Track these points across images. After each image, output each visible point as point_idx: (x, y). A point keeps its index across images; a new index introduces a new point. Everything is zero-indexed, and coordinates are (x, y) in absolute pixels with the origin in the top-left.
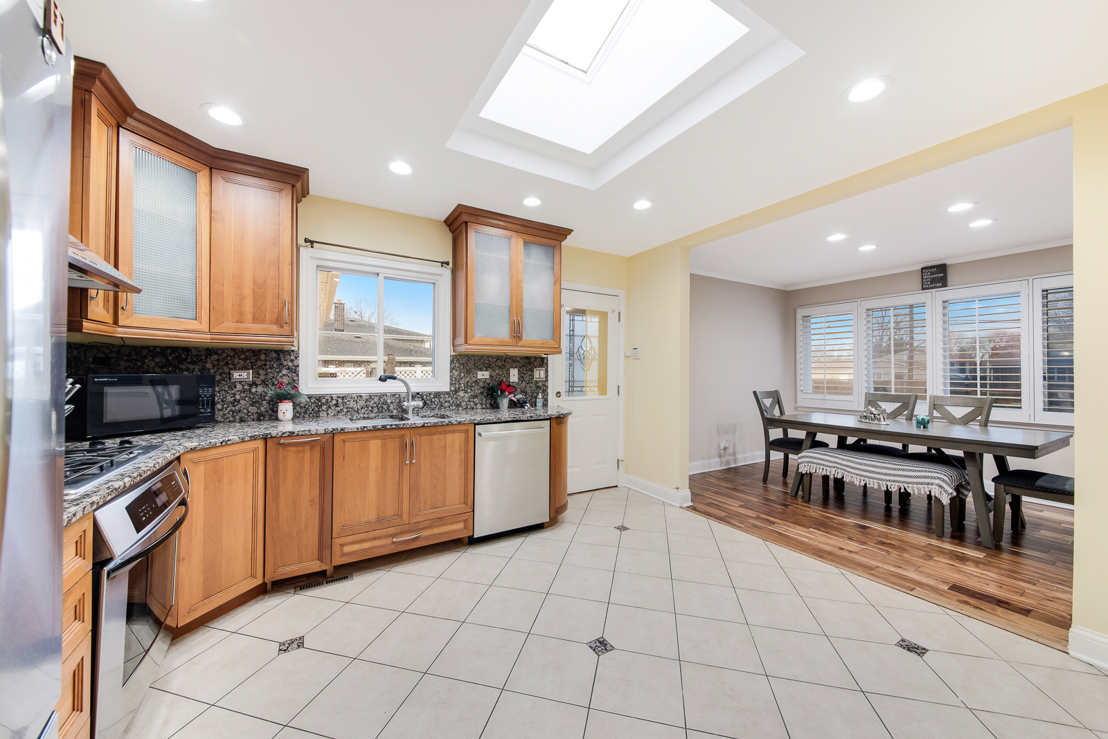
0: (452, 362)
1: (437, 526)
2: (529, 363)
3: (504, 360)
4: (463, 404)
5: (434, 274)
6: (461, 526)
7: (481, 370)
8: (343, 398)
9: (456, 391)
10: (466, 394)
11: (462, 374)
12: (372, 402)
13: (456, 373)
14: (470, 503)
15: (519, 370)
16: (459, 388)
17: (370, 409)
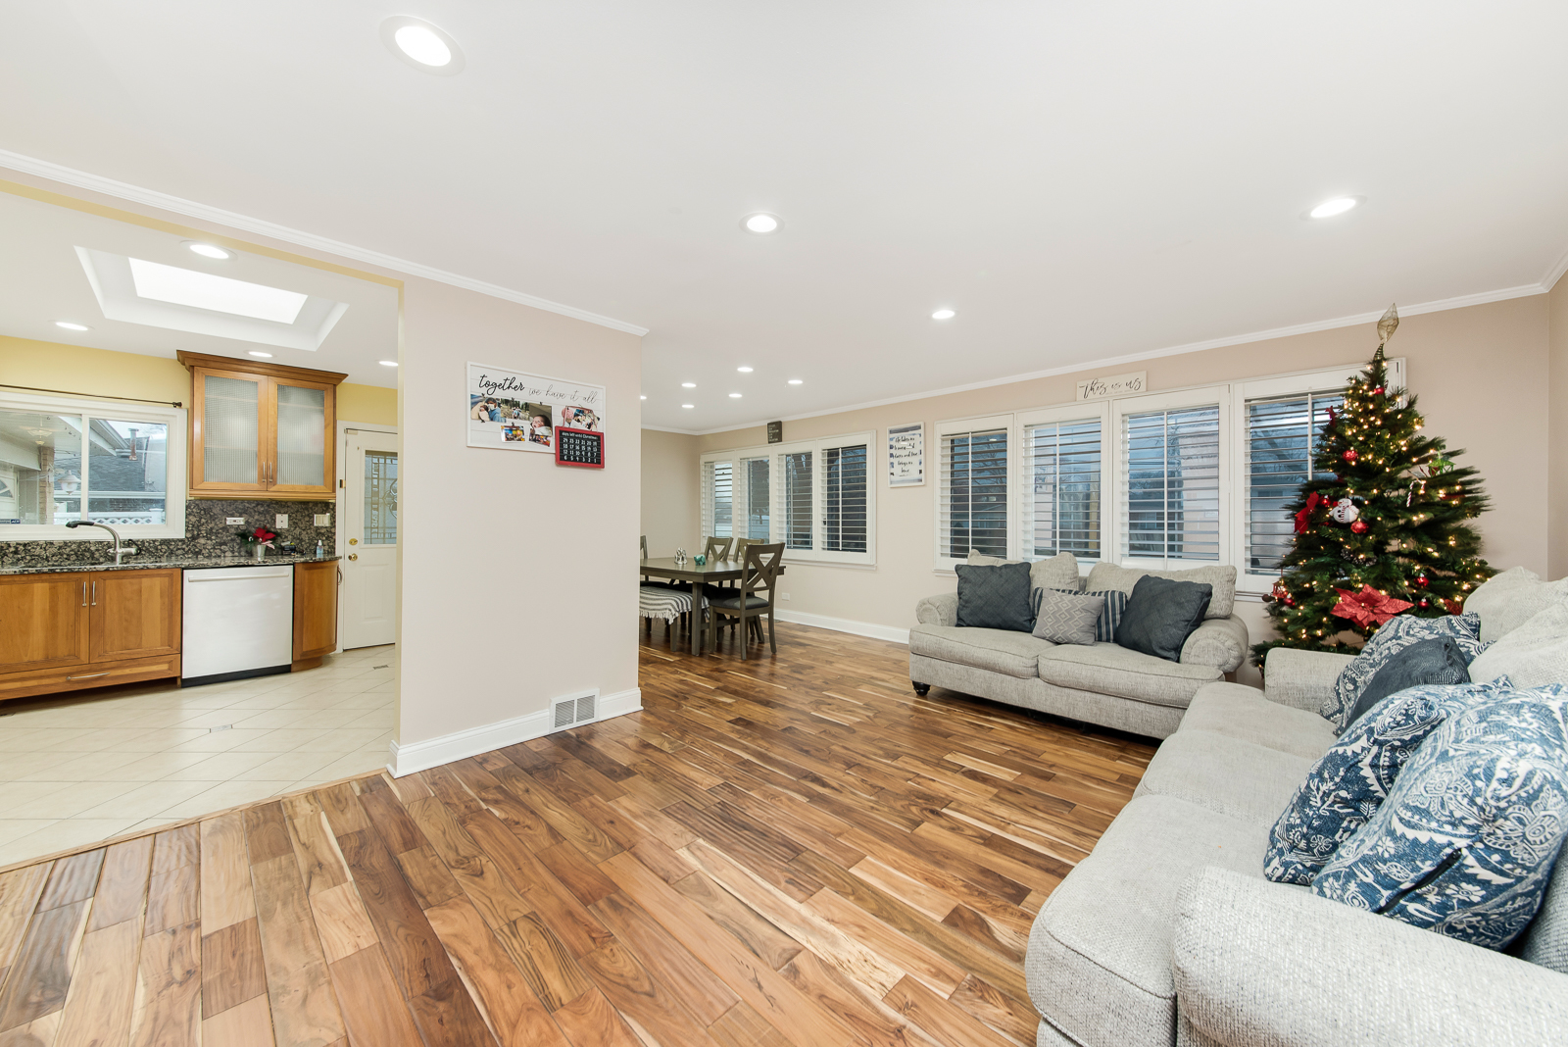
0: (187, 507)
1: (128, 667)
2: (307, 509)
3: (268, 506)
4: (203, 551)
5: (163, 415)
6: (165, 667)
7: (232, 516)
8: (25, 545)
9: (194, 538)
10: (209, 542)
11: (203, 520)
12: (68, 549)
13: (193, 519)
14: (176, 644)
15: (289, 516)
16: (198, 535)
17: (65, 556)
